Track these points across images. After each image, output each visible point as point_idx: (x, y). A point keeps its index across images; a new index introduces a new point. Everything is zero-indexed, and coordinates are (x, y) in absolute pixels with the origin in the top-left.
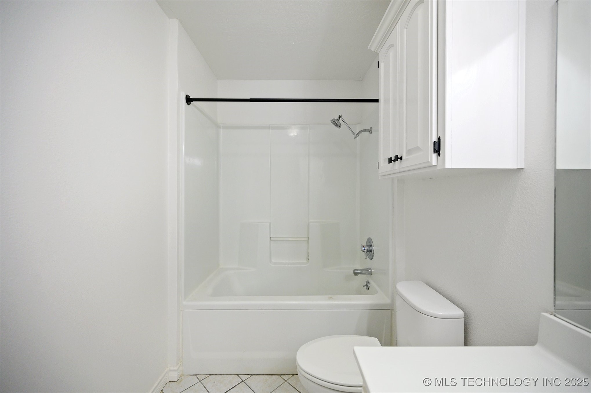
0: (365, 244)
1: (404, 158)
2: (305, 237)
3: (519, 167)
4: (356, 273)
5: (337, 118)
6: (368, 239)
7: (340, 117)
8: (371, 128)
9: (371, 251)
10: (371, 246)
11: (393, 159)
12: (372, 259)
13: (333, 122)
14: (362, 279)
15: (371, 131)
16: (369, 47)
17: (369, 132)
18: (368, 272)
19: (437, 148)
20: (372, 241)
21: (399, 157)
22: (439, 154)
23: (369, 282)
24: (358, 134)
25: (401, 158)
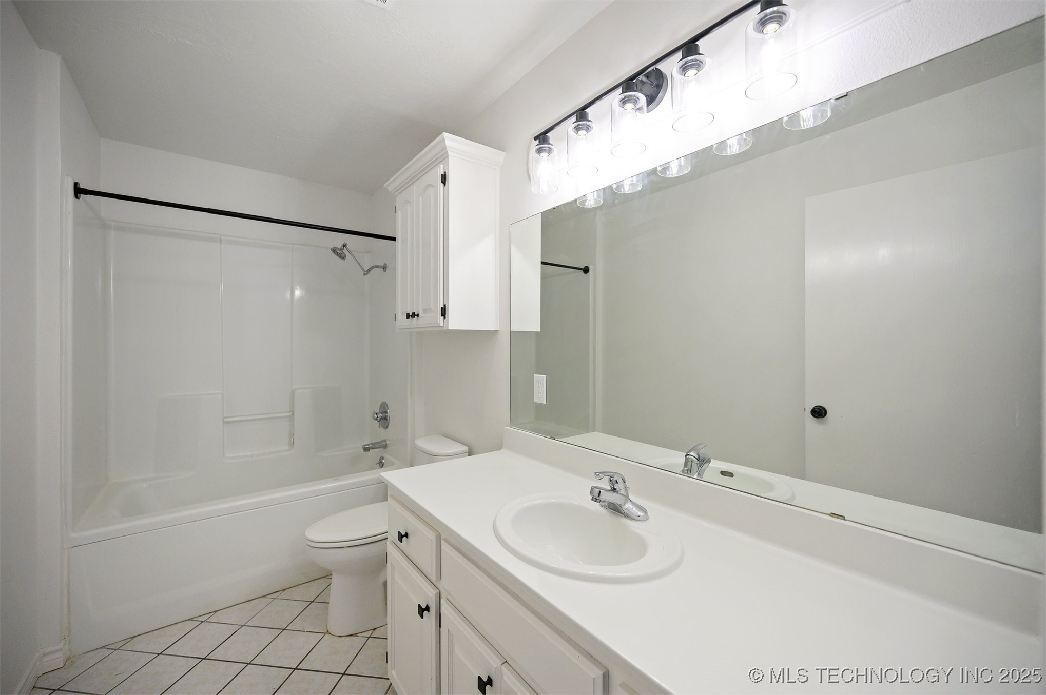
0: (377, 411)
1: (420, 315)
2: (286, 412)
3: (496, 329)
4: (366, 449)
5: (340, 246)
6: (381, 405)
7: (344, 245)
8: (385, 264)
9: (386, 418)
10: (386, 412)
11: (410, 315)
12: (386, 428)
13: (334, 250)
14: (375, 454)
15: (385, 268)
16: (385, 185)
17: (382, 269)
18: (383, 445)
19: (444, 312)
20: (387, 405)
21: (416, 314)
22: (445, 318)
23: (383, 458)
24: (369, 271)
25: (418, 315)
